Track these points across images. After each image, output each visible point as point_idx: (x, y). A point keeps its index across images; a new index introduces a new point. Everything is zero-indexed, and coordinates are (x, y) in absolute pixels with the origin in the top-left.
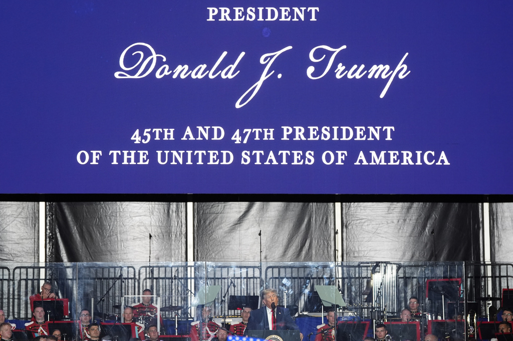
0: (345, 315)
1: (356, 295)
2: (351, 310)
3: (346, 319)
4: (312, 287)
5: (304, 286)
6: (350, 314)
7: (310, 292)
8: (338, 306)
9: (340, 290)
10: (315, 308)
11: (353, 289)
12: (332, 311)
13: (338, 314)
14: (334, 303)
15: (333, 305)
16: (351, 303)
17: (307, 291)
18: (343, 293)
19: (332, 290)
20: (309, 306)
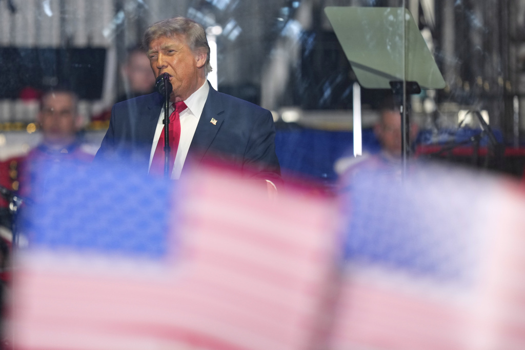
0: (444, 120)
1: (487, 46)
2: (465, 102)
3: (445, 137)
4: (317, 15)
5: (285, 10)
6: (465, 117)
7: (306, 33)
8: (414, 88)
9: (422, 26)
10: (327, 93)
11: (477, 21)
12: (392, 107)
13: (417, 120)
14: (401, 75)
15: (395, 84)
16: (466, 73)
17: (294, 29)
18: (437, 36)
19: (392, 24)
20: (302, 88)
